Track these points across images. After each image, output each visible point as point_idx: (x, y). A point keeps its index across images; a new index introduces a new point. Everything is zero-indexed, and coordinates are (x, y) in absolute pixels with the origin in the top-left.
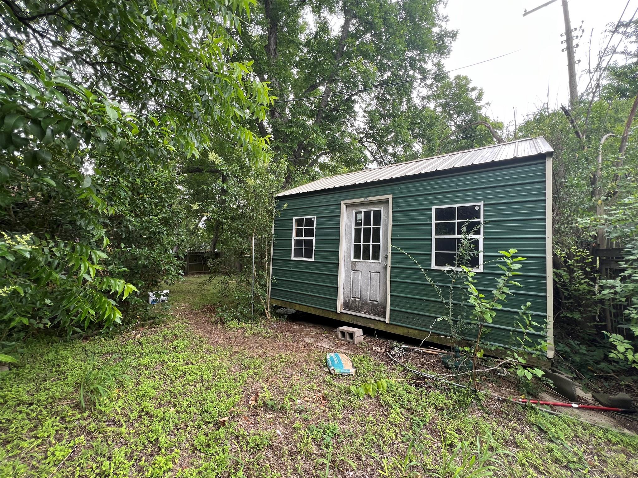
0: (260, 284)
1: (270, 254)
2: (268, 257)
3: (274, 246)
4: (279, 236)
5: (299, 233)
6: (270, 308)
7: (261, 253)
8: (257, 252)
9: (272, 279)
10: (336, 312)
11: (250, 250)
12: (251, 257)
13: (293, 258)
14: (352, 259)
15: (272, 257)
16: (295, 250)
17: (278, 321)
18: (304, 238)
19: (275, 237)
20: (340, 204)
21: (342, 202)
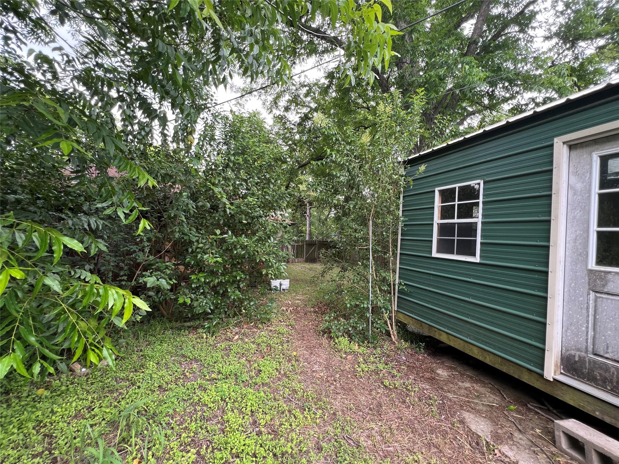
1: (396, 246)
2: (393, 251)
3: (402, 235)
4: (410, 220)
5: (446, 213)
9: (400, 284)
10: (542, 376)
11: (366, 240)
12: (368, 250)
13: (435, 254)
14: (592, 264)
15: (399, 251)
16: (439, 241)
17: (410, 351)
18: (456, 220)
20: (552, 146)
21: (556, 140)
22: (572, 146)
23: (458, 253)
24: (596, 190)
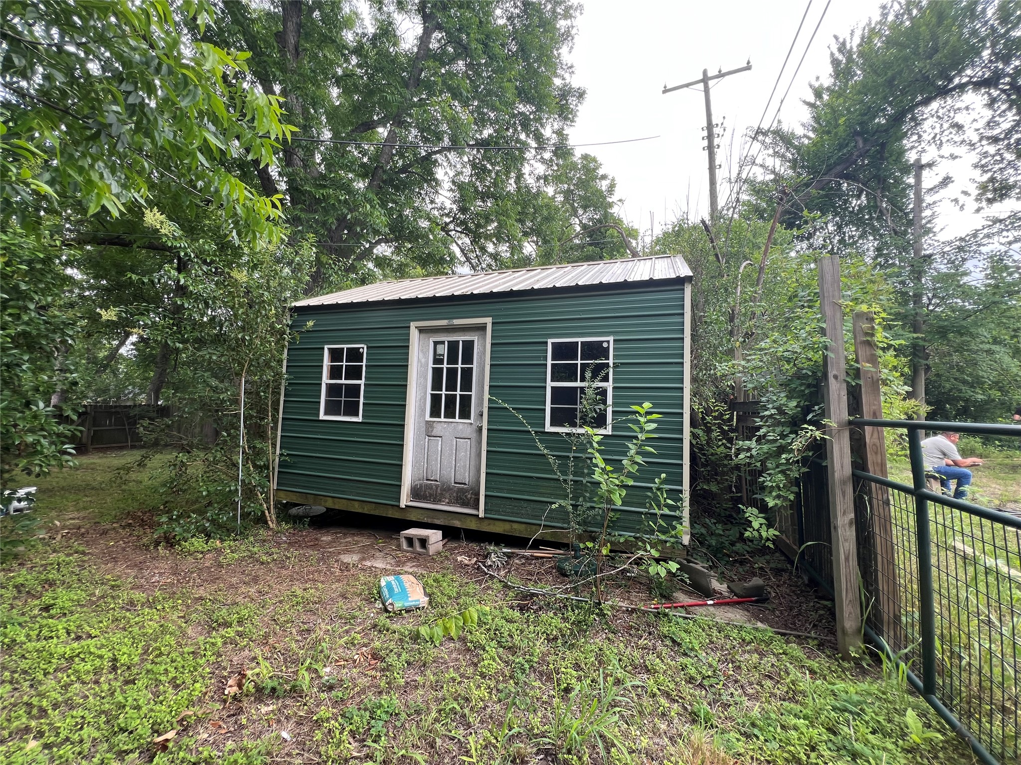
0: (255, 466)
1: (277, 411)
2: (273, 415)
3: (285, 396)
4: (296, 378)
5: (335, 373)
6: (275, 507)
7: (258, 407)
8: (250, 406)
9: (281, 455)
10: (398, 506)
11: (236, 402)
12: (237, 416)
13: (322, 416)
14: (427, 417)
15: (281, 416)
16: (327, 402)
17: (291, 531)
18: (343, 381)
19: (287, 379)
20: (409, 327)
21: (412, 324)
22: (422, 330)
23: (345, 414)
24: (431, 365)
